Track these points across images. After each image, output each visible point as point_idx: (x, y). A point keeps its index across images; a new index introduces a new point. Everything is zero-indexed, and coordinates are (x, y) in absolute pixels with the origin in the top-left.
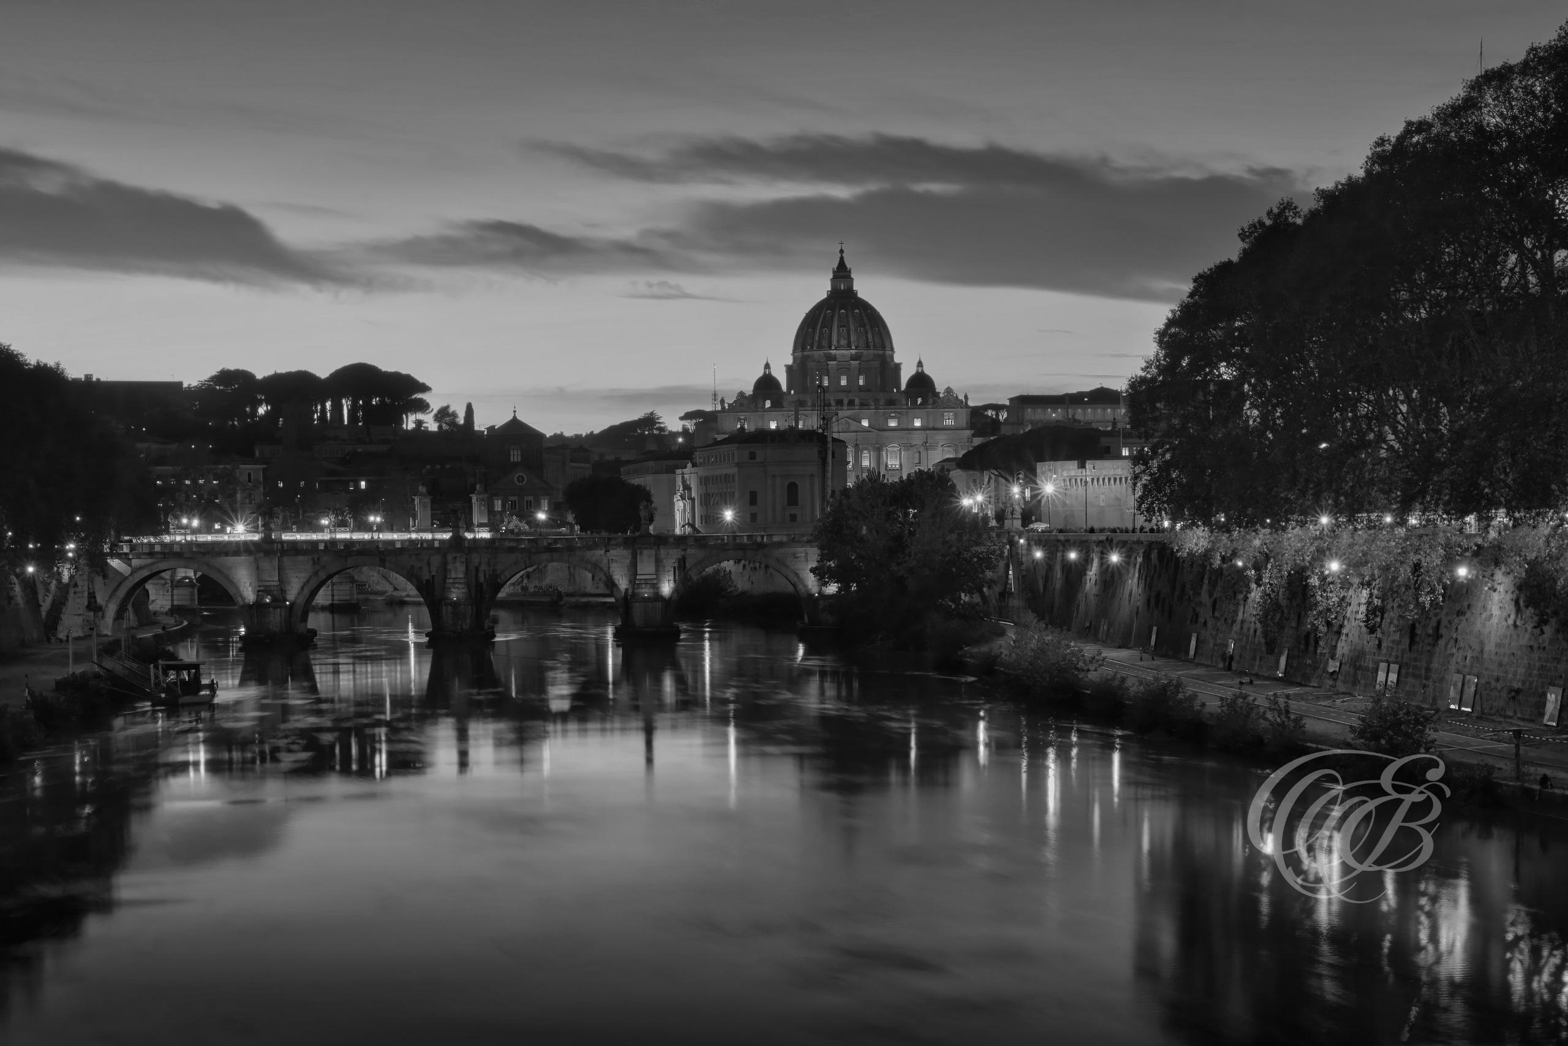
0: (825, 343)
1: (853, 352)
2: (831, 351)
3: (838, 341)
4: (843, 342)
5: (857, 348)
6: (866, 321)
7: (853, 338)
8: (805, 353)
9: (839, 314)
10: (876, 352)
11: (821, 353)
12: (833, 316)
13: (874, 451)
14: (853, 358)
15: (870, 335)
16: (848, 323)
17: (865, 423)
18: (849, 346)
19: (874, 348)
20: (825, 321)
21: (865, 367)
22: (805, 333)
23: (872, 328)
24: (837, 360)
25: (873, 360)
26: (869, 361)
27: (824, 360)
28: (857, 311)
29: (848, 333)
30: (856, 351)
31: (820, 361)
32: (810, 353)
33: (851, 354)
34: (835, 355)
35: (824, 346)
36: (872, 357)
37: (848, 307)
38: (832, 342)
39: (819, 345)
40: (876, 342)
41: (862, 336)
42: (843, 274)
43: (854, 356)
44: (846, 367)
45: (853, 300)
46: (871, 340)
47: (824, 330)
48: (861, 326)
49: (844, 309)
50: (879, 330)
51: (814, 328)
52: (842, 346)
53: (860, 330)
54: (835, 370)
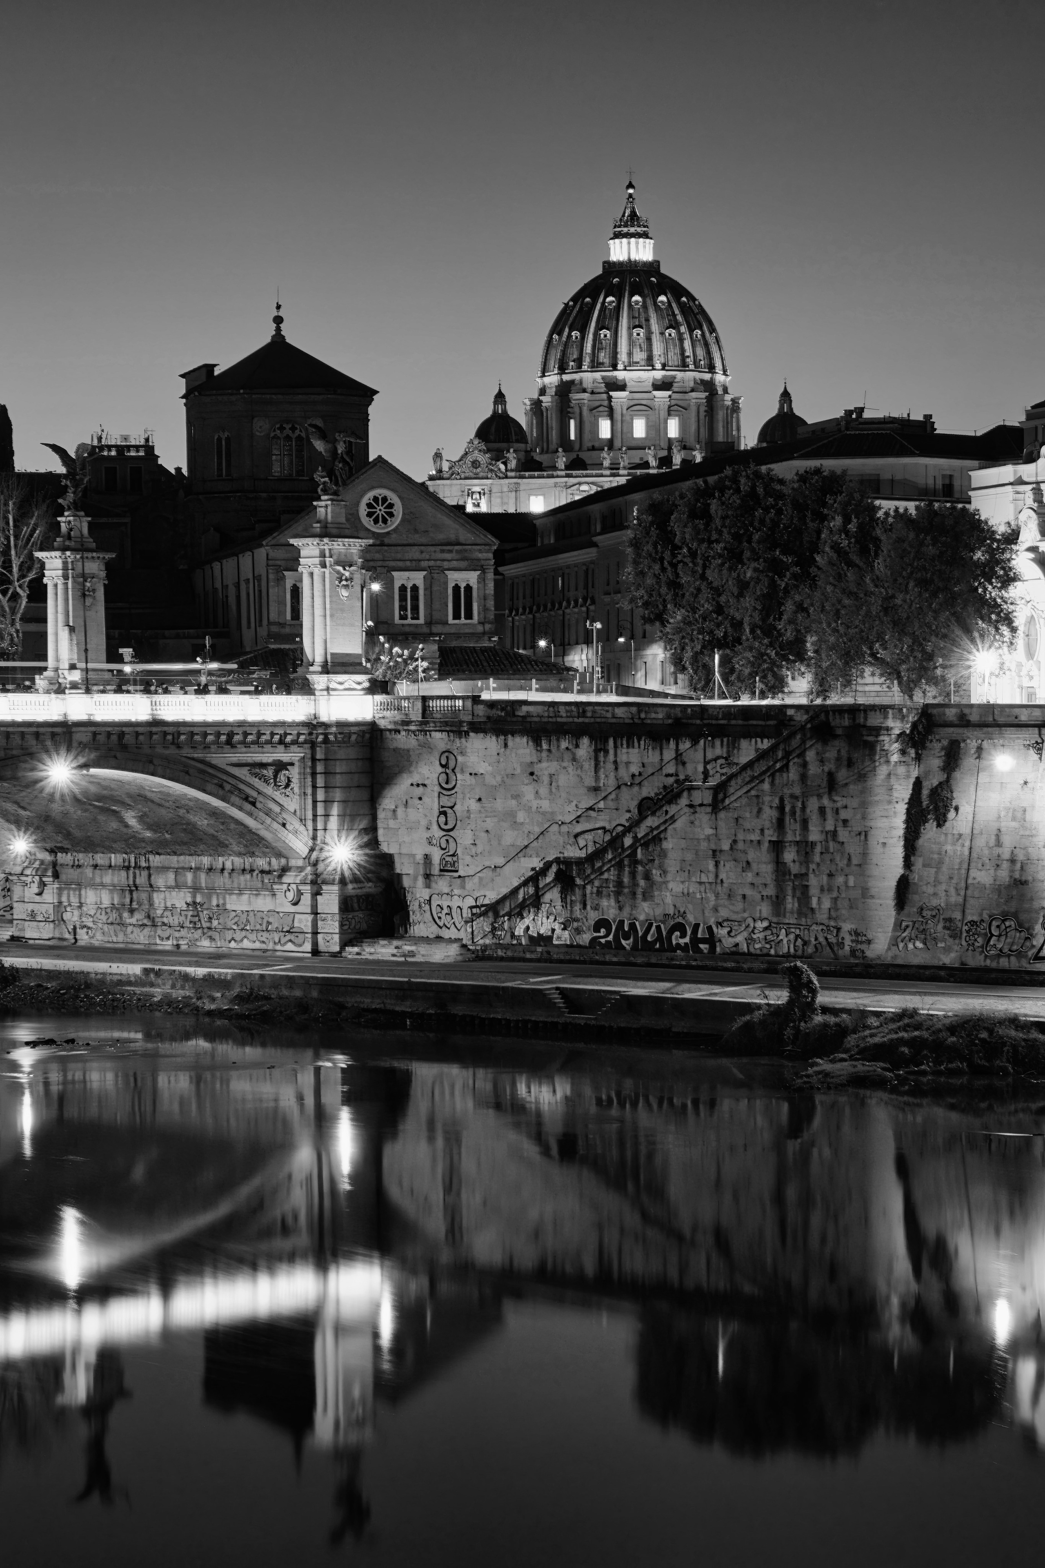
0: (604, 357)
1: (659, 375)
2: (616, 373)
3: (630, 354)
4: (640, 356)
5: (664, 367)
6: (679, 318)
7: (658, 348)
8: (567, 378)
9: (630, 306)
10: (698, 376)
11: (598, 375)
12: (618, 309)
14: (657, 386)
15: (687, 344)
16: (647, 320)
18: (650, 365)
19: (692, 367)
20: (605, 318)
21: (680, 403)
22: (564, 339)
23: (691, 331)
24: (628, 389)
25: (693, 390)
26: (686, 393)
27: (604, 389)
28: (662, 298)
29: (649, 339)
30: (663, 373)
31: (595, 390)
32: (576, 377)
33: (654, 379)
34: (624, 380)
35: (603, 364)
36: (692, 384)
37: (646, 292)
38: (619, 356)
39: (592, 361)
40: (699, 358)
41: (675, 346)
42: (632, 230)
43: (659, 383)
44: (644, 402)
45: (653, 279)
46: (687, 354)
47: (603, 332)
48: (670, 326)
49: (640, 295)
50: (703, 335)
51: (583, 330)
52: (638, 363)
53: (670, 335)
54: (625, 408)
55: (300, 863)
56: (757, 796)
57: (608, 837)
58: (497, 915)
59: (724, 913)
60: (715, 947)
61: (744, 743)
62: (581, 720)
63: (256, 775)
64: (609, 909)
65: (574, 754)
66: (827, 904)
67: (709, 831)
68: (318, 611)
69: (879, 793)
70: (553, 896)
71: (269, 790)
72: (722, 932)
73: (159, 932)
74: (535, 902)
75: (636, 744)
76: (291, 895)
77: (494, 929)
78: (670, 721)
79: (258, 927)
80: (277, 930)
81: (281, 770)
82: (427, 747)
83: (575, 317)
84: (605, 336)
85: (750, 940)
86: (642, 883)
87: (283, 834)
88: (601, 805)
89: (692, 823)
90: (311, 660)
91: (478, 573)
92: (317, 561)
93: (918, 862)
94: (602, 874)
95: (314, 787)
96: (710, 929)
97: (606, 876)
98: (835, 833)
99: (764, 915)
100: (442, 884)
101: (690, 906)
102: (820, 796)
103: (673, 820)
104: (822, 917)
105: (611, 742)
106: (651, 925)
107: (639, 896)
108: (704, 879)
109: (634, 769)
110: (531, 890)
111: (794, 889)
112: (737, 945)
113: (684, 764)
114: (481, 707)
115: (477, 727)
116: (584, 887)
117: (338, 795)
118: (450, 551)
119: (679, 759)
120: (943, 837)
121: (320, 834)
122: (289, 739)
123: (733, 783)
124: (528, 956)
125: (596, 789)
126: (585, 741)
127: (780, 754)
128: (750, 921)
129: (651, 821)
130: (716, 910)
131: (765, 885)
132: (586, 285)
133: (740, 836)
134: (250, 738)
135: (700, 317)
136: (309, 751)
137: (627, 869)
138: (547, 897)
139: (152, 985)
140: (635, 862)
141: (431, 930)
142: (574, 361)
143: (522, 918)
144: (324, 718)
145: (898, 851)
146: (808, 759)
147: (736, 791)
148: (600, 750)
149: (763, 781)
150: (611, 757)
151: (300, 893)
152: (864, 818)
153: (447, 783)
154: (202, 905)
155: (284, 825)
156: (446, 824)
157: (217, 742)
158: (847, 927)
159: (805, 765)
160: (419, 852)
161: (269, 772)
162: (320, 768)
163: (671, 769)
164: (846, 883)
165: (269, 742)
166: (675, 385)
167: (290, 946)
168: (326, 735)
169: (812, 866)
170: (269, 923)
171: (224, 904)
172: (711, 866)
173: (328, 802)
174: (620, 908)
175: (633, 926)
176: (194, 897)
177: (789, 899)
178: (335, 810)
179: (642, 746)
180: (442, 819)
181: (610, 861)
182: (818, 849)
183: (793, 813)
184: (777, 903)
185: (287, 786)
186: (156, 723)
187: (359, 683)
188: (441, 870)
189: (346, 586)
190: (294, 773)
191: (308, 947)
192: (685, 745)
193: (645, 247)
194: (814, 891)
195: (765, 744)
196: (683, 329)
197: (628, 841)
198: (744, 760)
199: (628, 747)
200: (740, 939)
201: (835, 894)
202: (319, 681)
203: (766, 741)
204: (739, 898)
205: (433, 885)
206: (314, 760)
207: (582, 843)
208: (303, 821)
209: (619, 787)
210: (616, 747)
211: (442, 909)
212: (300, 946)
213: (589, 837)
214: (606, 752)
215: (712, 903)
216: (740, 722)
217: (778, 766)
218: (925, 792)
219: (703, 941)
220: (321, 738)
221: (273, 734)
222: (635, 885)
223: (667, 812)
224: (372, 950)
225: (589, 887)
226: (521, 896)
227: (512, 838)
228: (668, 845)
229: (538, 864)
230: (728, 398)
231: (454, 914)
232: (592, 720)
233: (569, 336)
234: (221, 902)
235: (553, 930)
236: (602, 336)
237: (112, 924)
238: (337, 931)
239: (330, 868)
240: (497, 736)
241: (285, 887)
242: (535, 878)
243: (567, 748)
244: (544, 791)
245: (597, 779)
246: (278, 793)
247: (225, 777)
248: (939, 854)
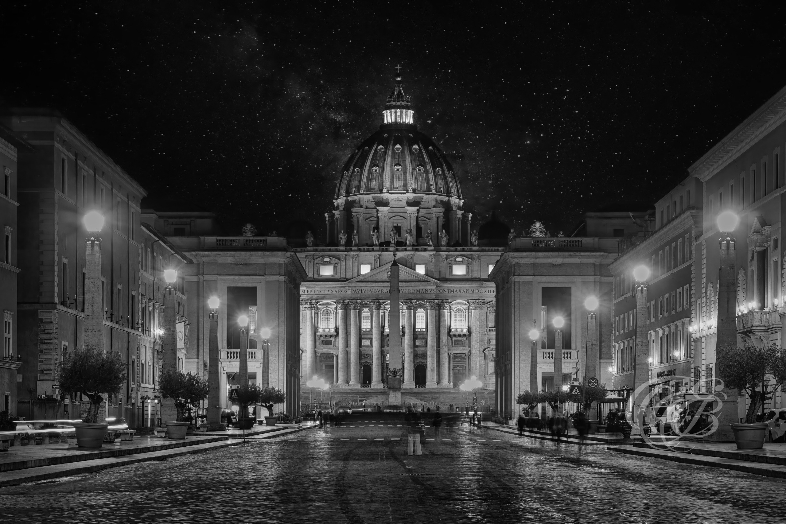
0: (374, 184)
1: (410, 196)
2: (382, 195)
3: (392, 182)
4: (398, 184)
5: (414, 191)
6: (426, 159)
7: (410, 179)
8: (350, 198)
9: (393, 151)
10: (439, 198)
11: (370, 197)
12: (385, 153)
13: (432, 308)
14: (409, 204)
15: (431, 177)
16: (404, 160)
17: (420, 270)
18: (405, 190)
19: (434, 192)
20: (376, 159)
21: (425, 215)
22: (350, 173)
23: (434, 168)
24: (391, 205)
25: (434, 207)
26: (430, 208)
27: (374, 206)
28: (416, 147)
29: (405, 173)
30: (414, 195)
31: (368, 207)
32: (357, 198)
33: (408, 199)
34: (388, 199)
35: (373, 189)
36: (434, 203)
37: (405, 142)
38: (384, 184)
39: (367, 187)
40: (439, 186)
41: (422, 178)
42: (399, 103)
43: (411, 202)
44: (401, 214)
45: (410, 135)
46: (431, 183)
47: (374, 168)
48: (420, 165)
49: (400, 145)
50: (443, 171)
51: (362, 167)
52: (397, 188)
53: (419, 170)
54: (387, 218)
83: (358, 160)
84: (376, 171)
135: (441, 160)
142: (355, 188)
166: (422, 203)
193: (406, 115)
196: (429, 167)
233: (353, 171)
236: (374, 170)
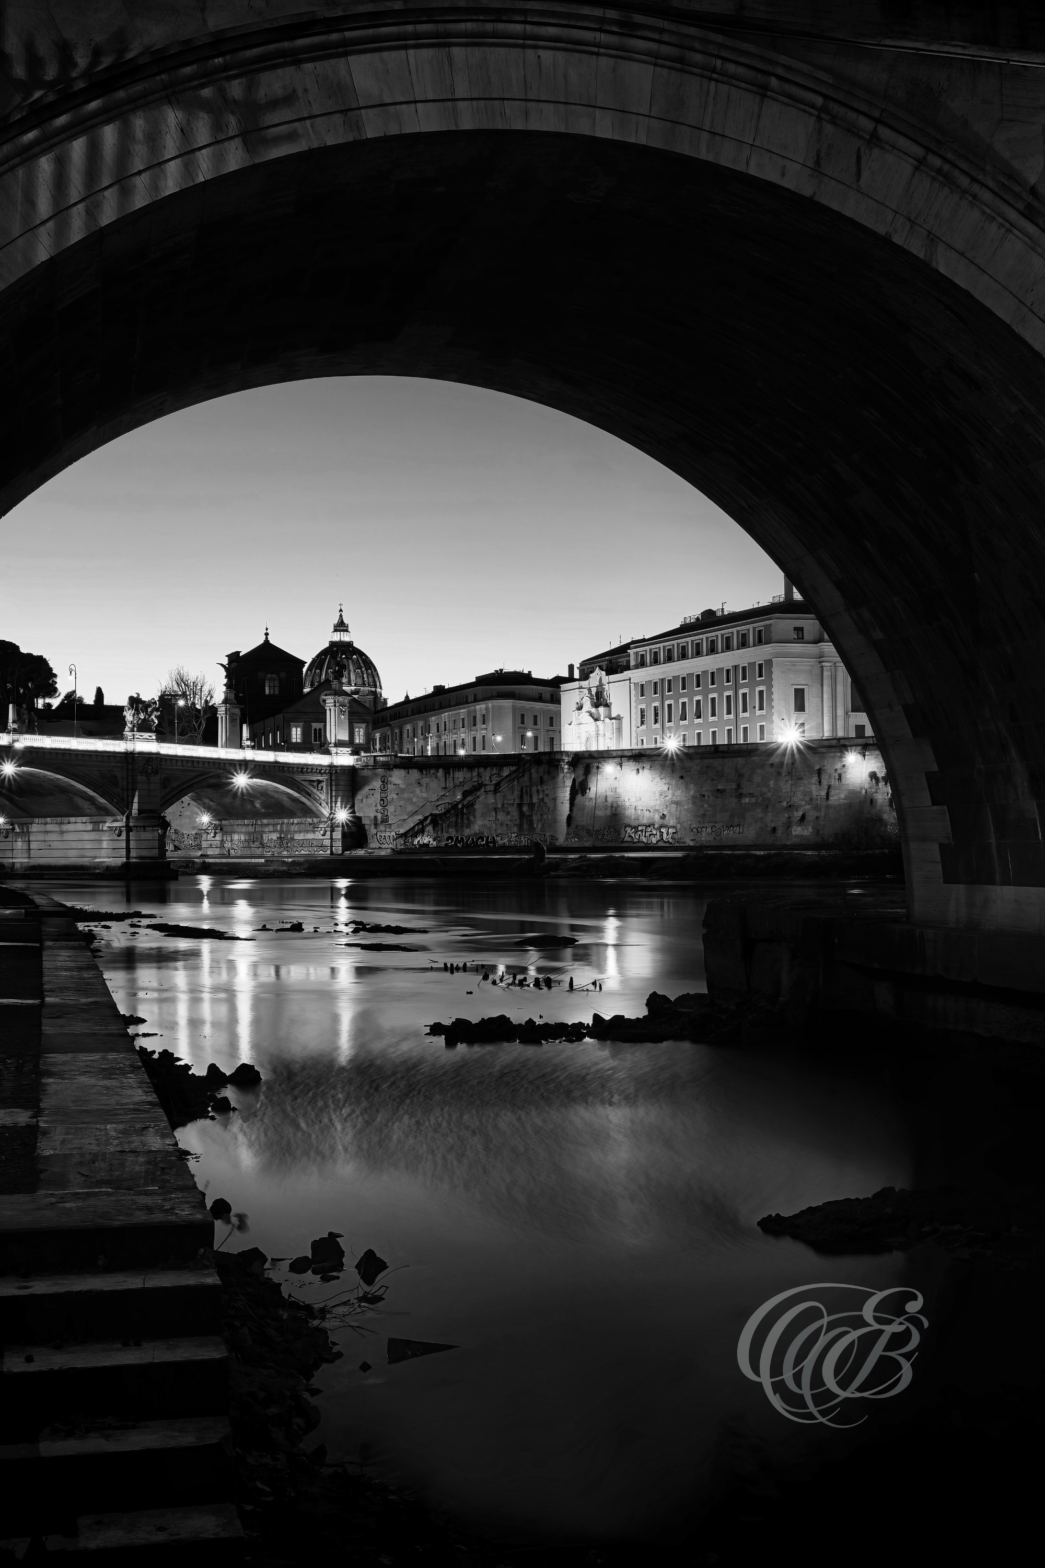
1: (353, 688)
6: (362, 664)
7: (353, 677)
10: (370, 689)
15: (365, 676)
19: (367, 685)
22: (313, 673)
23: (367, 671)
25: (367, 695)
26: (365, 696)
28: (355, 657)
29: (348, 674)
30: (355, 687)
33: (351, 690)
36: (367, 692)
37: (348, 654)
40: (370, 681)
41: (360, 676)
42: (342, 628)
43: (354, 692)
45: (350, 649)
46: (365, 680)
48: (358, 668)
49: (345, 655)
50: (372, 672)
51: (322, 669)
53: (358, 672)
55: (326, 820)
56: (512, 787)
57: (450, 806)
58: (406, 837)
59: (499, 832)
60: (496, 845)
61: (505, 768)
62: (439, 762)
63: (311, 785)
64: (453, 832)
65: (436, 775)
66: (540, 826)
67: (493, 801)
68: (333, 724)
69: (560, 784)
70: (430, 828)
71: (315, 791)
72: (499, 839)
73: (265, 849)
74: (422, 831)
75: (462, 771)
76: (322, 832)
77: (405, 842)
78: (475, 761)
79: (308, 845)
80: (316, 846)
81: (319, 783)
82: (376, 775)
83: (318, 664)
85: (509, 841)
86: (466, 822)
87: (320, 808)
88: (447, 794)
89: (486, 798)
90: (329, 741)
91: (365, 724)
92: (333, 704)
93: (575, 809)
94: (450, 819)
95: (331, 791)
96: (493, 837)
97: (451, 819)
98: (543, 799)
99: (515, 831)
100: (382, 828)
101: (486, 830)
102: (537, 786)
103: (478, 797)
104: (538, 831)
105: (451, 770)
106: (469, 838)
107: (465, 827)
108: (491, 819)
109: (461, 780)
110: (421, 827)
111: (527, 821)
112: (504, 843)
113: (481, 777)
114: (398, 759)
115: (397, 766)
116: (442, 824)
117: (341, 793)
118: (355, 716)
119: (479, 775)
120: (585, 799)
121: (334, 808)
122: (323, 771)
123: (502, 782)
124: (419, 851)
125: (445, 788)
126: (441, 770)
127: (521, 771)
128: (510, 834)
129: (469, 798)
130: (496, 830)
131: (516, 820)
132: (322, 651)
133: (506, 802)
134: (309, 770)
135: (370, 665)
136: (329, 776)
137: (460, 817)
138: (427, 829)
139: (269, 866)
140: (463, 814)
141: (378, 845)
142: (317, 682)
143: (417, 837)
144: (335, 764)
145: (567, 806)
146: (532, 772)
147: (504, 786)
148: (447, 773)
149: (514, 781)
150: (452, 775)
151: (326, 831)
152: (554, 793)
153: (384, 788)
154: (284, 838)
155: (321, 804)
156: (383, 804)
157: (298, 771)
158: (548, 834)
159: (531, 774)
160: (372, 815)
161: (315, 784)
162: (333, 783)
163: (475, 779)
164: (548, 817)
165: (316, 772)
167: (321, 852)
168: (336, 770)
169: (534, 812)
170: (312, 844)
171: (294, 837)
172: (494, 814)
173: (336, 797)
174: (457, 832)
175: (462, 838)
176: (281, 835)
177: (525, 825)
178: (339, 800)
179: (464, 771)
180: (382, 802)
181: (453, 814)
182: (536, 805)
183: (526, 792)
184: (520, 827)
185: (322, 789)
186: (276, 762)
187: (348, 751)
188: (381, 822)
189: (343, 714)
190: (324, 784)
191: (329, 852)
192: (482, 770)
193: (347, 636)
194: (535, 822)
195: (514, 768)
196: (363, 671)
197: (460, 806)
198: (505, 774)
199: (458, 771)
200: (505, 841)
201: (543, 822)
202: (333, 750)
203: (514, 767)
204: (505, 825)
205: (378, 828)
206: (331, 780)
207: (439, 809)
208: (327, 803)
209: (455, 787)
210: (453, 772)
211: (382, 837)
212: (326, 852)
213: (443, 806)
214: (450, 774)
215: (494, 828)
216: (503, 760)
217: (520, 775)
218: (577, 784)
219: (491, 842)
220: (334, 772)
221: (317, 769)
222: (463, 822)
223: (476, 795)
224: (355, 852)
225: (444, 825)
226: (416, 829)
227: (410, 808)
228: (477, 807)
229: (421, 817)
230: (382, 698)
231: (387, 839)
232: (444, 762)
233: (315, 672)
234: (292, 836)
235: (430, 841)
237: (245, 847)
238: (341, 845)
239: (337, 822)
240: (405, 770)
241: (320, 829)
242: (421, 822)
243: (434, 773)
244: (424, 790)
245: (446, 784)
246: (318, 792)
247: (300, 785)
248: (583, 805)
